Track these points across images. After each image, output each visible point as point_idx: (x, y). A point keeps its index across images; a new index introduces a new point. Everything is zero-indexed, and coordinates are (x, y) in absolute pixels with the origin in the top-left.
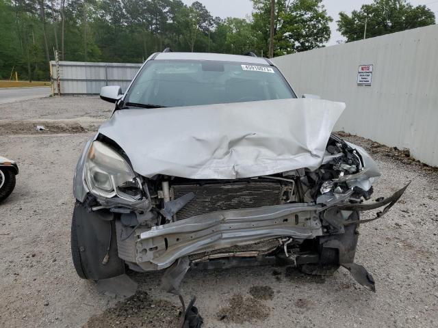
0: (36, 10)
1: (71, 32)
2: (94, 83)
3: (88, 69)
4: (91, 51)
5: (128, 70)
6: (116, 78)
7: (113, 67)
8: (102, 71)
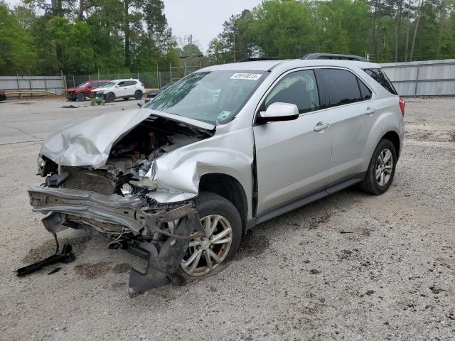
0: (394, 12)
1: (427, 28)
2: (402, 84)
3: (398, 69)
4: (446, 46)
5: (447, 67)
6: (429, 78)
7: (427, 65)
8: (413, 70)
